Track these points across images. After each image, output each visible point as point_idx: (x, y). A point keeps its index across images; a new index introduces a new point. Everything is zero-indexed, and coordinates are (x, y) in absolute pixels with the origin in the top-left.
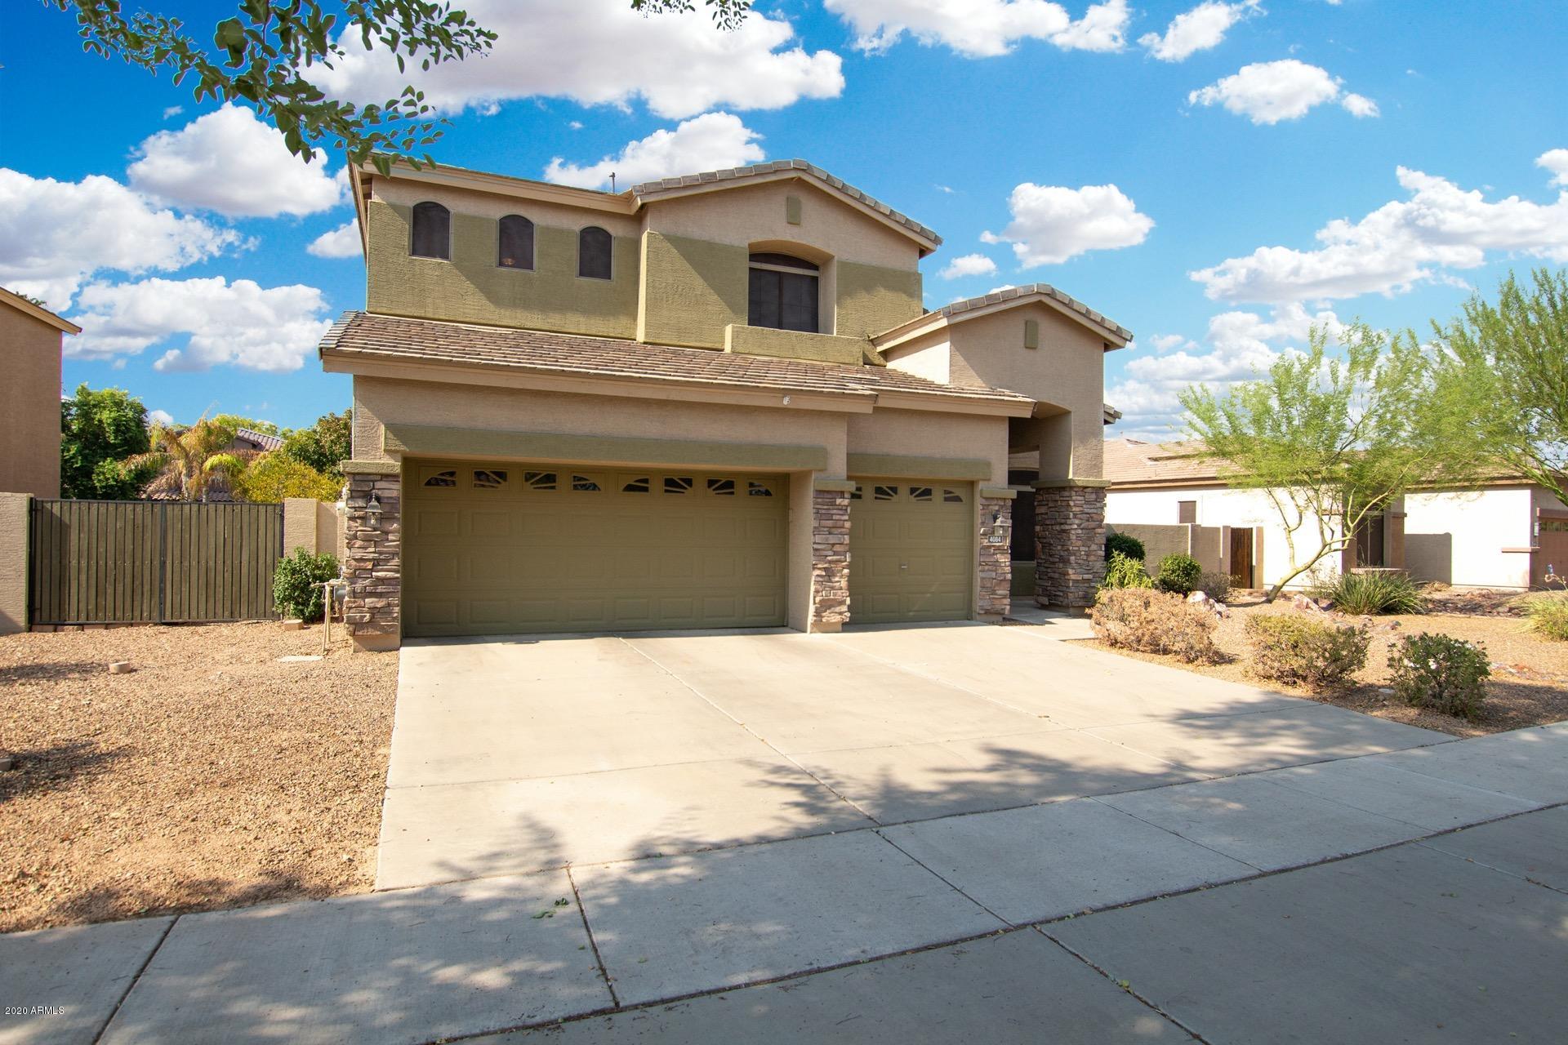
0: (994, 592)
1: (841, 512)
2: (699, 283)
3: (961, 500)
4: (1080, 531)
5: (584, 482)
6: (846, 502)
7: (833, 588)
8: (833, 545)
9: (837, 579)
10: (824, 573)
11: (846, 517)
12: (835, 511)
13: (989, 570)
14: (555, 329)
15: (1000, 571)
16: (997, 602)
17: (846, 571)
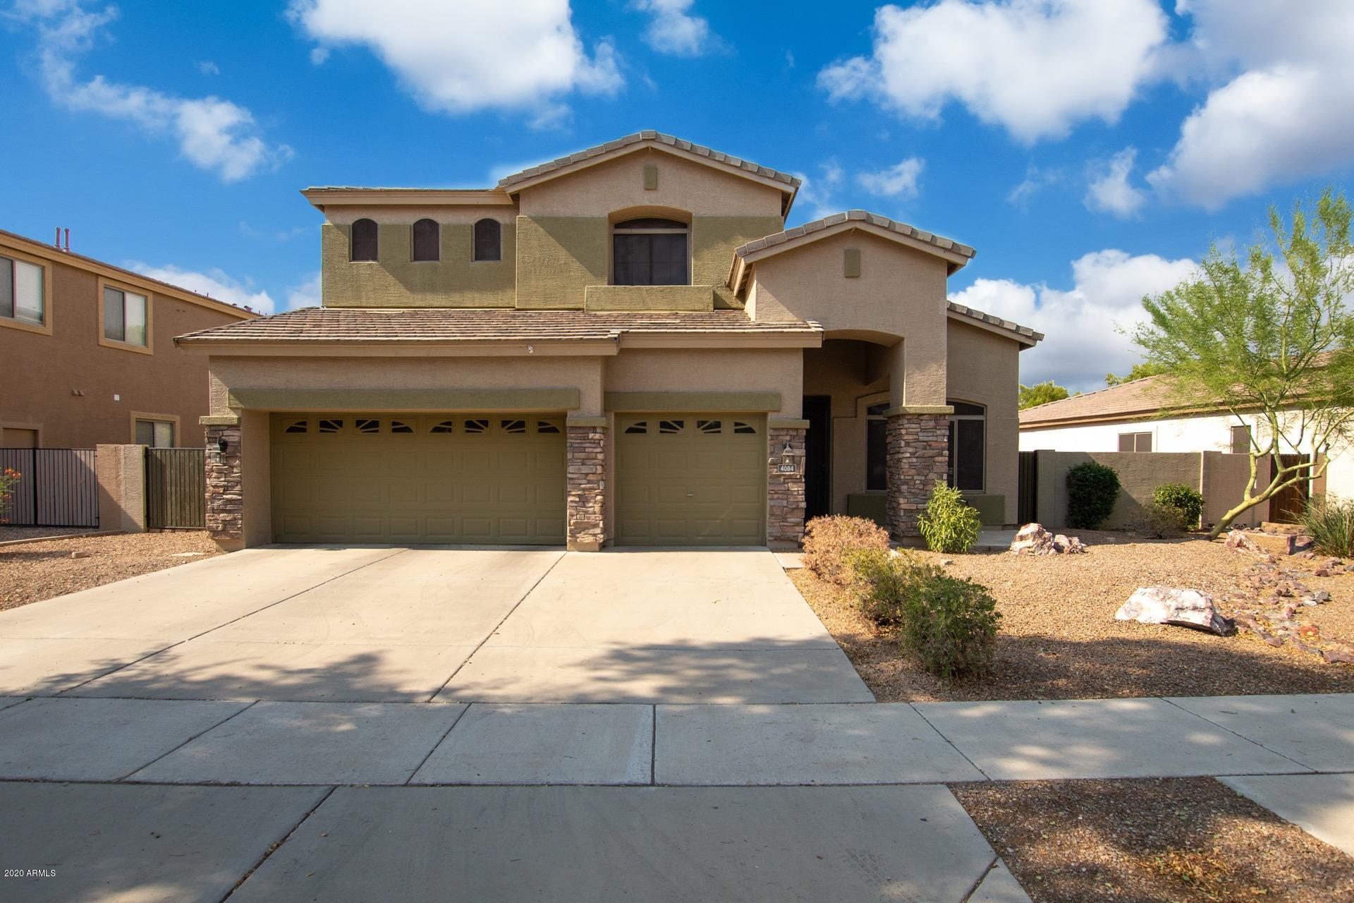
0: (785, 520)
1: (593, 445)
2: (563, 254)
3: (754, 432)
4: (915, 460)
5: (400, 427)
6: (597, 436)
7: (586, 512)
8: (587, 474)
9: (591, 505)
10: (578, 499)
11: (599, 450)
12: (587, 445)
13: (778, 498)
14: (455, 305)
15: (792, 500)
16: (787, 529)
17: (599, 498)
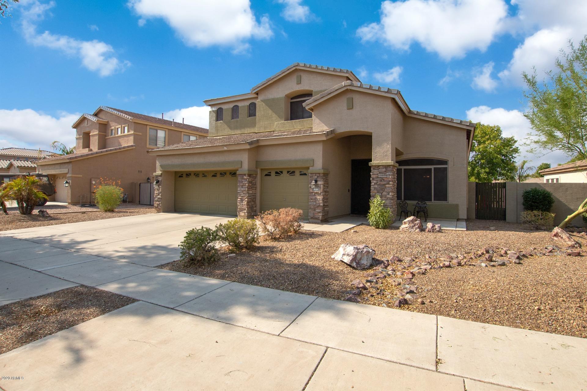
0: (315, 210)
1: (245, 181)
3: (306, 175)
5: (205, 175)
6: (246, 177)
7: (243, 204)
8: (243, 191)
9: (244, 202)
10: (240, 200)
11: (246, 182)
12: (243, 180)
13: (312, 201)
15: (317, 202)
16: (315, 214)
17: (246, 199)
